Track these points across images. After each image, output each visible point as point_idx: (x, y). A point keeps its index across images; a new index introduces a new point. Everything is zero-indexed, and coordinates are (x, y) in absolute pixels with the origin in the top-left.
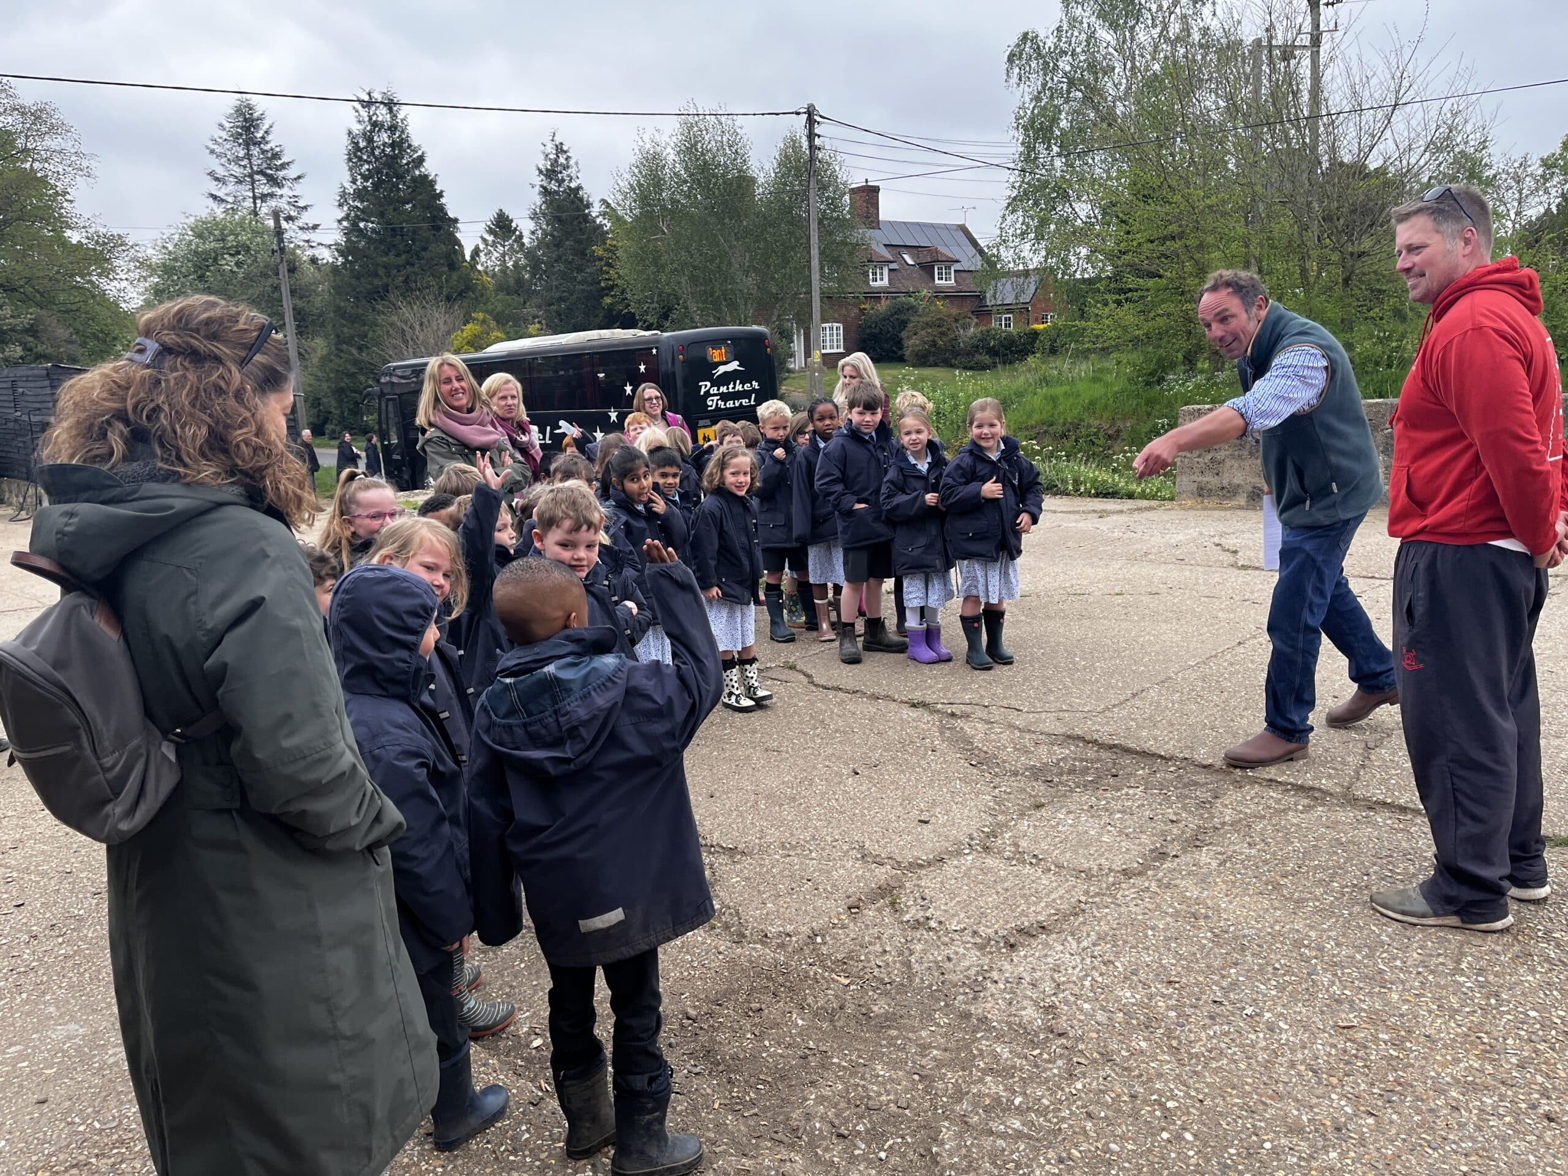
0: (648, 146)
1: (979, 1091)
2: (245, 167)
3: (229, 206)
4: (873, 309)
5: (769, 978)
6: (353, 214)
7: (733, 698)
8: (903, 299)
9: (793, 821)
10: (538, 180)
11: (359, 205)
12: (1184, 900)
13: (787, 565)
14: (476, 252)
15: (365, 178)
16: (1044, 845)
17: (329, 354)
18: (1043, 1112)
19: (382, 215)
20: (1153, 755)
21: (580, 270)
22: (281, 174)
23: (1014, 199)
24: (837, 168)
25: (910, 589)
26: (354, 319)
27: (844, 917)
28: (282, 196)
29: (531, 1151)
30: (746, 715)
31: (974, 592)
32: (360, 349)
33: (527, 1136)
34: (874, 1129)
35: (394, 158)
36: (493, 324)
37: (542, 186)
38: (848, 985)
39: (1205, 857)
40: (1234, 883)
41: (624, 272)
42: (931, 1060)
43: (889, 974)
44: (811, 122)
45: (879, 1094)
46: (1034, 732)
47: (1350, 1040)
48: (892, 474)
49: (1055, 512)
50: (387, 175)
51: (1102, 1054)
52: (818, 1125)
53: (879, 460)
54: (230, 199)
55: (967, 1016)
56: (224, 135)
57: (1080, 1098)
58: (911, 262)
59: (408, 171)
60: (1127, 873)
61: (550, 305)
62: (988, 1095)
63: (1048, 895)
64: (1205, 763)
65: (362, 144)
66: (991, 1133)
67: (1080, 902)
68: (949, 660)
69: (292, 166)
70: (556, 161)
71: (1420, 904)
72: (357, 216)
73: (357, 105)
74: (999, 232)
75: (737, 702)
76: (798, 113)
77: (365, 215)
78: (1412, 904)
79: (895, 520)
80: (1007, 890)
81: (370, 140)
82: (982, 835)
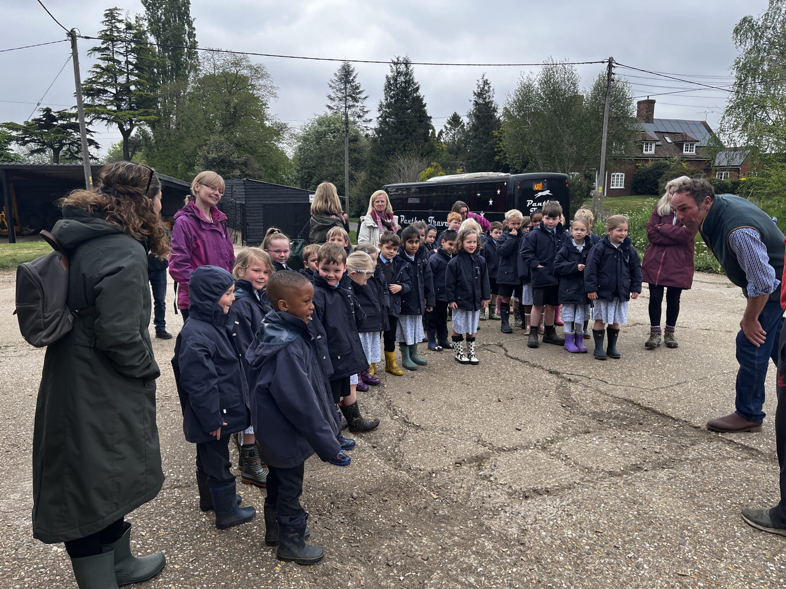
0: (525, 81)
1: (464, 560)
2: (343, 93)
3: (335, 111)
4: (643, 166)
5: (400, 488)
6: (384, 115)
7: (459, 356)
8: (662, 161)
9: (454, 418)
10: (473, 98)
11: (387, 110)
12: (634, 493)
13: (513, 294)
14: (441, 133)
15: (391, 98)
16: (574, 452)
17: (366, 180)
18: (489, 578)
19: (396, 115)
20: (669, 416)
21: (485, 142)
22: (358, 96)
23: (731, 107)
24: (627, 91)
25: (566, 312)
26: (380, 164)
27: (451, 467)
28: (357, 106)
29: (253, 537)
30: (463, 365)
31: (600, 318)
32: (380, 178)
33: (255, 531)
34: (405, 565)
35: (406, 88)
36: (440, 168)
37: (475, 101)
38: (436, 499)
39: (663, 474)
40: (668, 489)
41: (506, 144)
42: (452, 541)
43: (457, 497)
44: (610, 66)
45: (417, 551)
46: (608, 395)
47: (679, 582)
48: (562, 250)
49: (702, 282)
50: (401, 96)
51: (536, 558)
52: (380, 557)
53: (555, 243)
54: (335, 108)
55: (482, 525)
56: (336, 78)
57: (511, 576)
58: (669, 141)
59: (411, 94)
60: (611, 474)
61: (469, 159)
62: (467, 563)
63: (560, 476)
64: (695, 425)
65: (392, 82)
66: (457, 581)
67: (575, 483)
68: (585, 352)
69: (363, 92)
70: (483, 88)
71: (766, 520)
72: (386, 115)
73: (392, 64)
74: (720, 126)
75: (461, 358)
76: (603, 62)
77: (389, 115)
78: (762, 518)
79: (559, 274)
80: (540, 469)
81: (396, 80)
82: (545, 441)
